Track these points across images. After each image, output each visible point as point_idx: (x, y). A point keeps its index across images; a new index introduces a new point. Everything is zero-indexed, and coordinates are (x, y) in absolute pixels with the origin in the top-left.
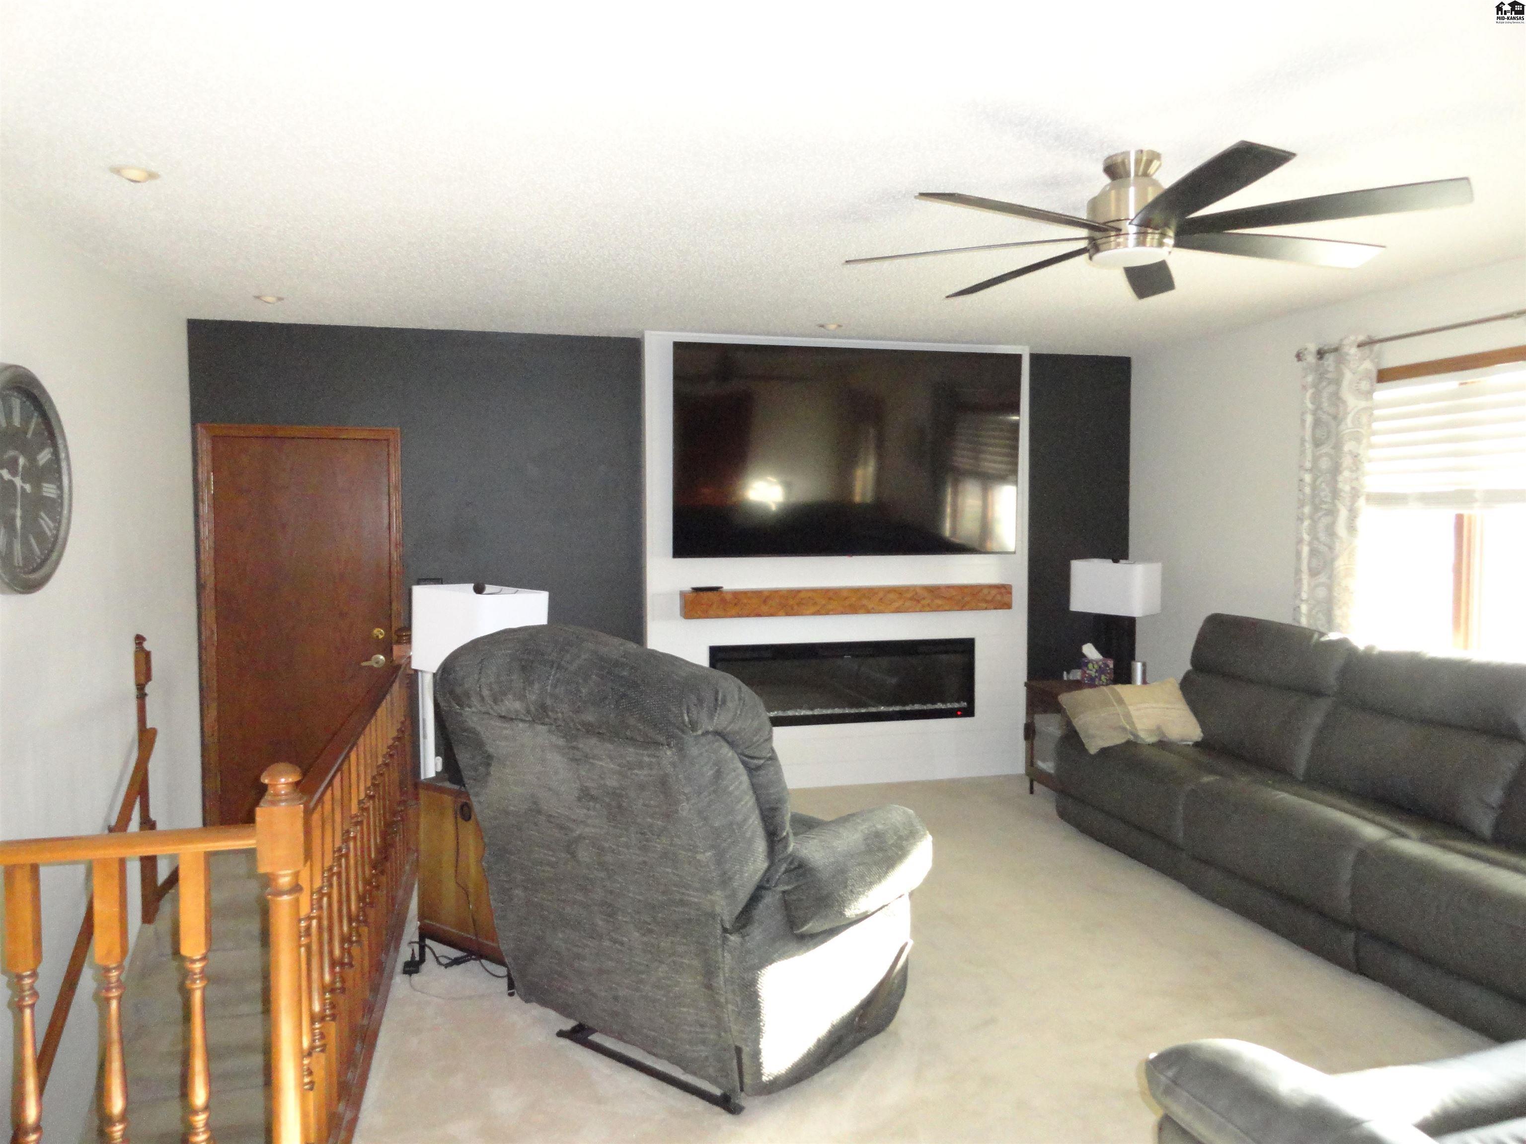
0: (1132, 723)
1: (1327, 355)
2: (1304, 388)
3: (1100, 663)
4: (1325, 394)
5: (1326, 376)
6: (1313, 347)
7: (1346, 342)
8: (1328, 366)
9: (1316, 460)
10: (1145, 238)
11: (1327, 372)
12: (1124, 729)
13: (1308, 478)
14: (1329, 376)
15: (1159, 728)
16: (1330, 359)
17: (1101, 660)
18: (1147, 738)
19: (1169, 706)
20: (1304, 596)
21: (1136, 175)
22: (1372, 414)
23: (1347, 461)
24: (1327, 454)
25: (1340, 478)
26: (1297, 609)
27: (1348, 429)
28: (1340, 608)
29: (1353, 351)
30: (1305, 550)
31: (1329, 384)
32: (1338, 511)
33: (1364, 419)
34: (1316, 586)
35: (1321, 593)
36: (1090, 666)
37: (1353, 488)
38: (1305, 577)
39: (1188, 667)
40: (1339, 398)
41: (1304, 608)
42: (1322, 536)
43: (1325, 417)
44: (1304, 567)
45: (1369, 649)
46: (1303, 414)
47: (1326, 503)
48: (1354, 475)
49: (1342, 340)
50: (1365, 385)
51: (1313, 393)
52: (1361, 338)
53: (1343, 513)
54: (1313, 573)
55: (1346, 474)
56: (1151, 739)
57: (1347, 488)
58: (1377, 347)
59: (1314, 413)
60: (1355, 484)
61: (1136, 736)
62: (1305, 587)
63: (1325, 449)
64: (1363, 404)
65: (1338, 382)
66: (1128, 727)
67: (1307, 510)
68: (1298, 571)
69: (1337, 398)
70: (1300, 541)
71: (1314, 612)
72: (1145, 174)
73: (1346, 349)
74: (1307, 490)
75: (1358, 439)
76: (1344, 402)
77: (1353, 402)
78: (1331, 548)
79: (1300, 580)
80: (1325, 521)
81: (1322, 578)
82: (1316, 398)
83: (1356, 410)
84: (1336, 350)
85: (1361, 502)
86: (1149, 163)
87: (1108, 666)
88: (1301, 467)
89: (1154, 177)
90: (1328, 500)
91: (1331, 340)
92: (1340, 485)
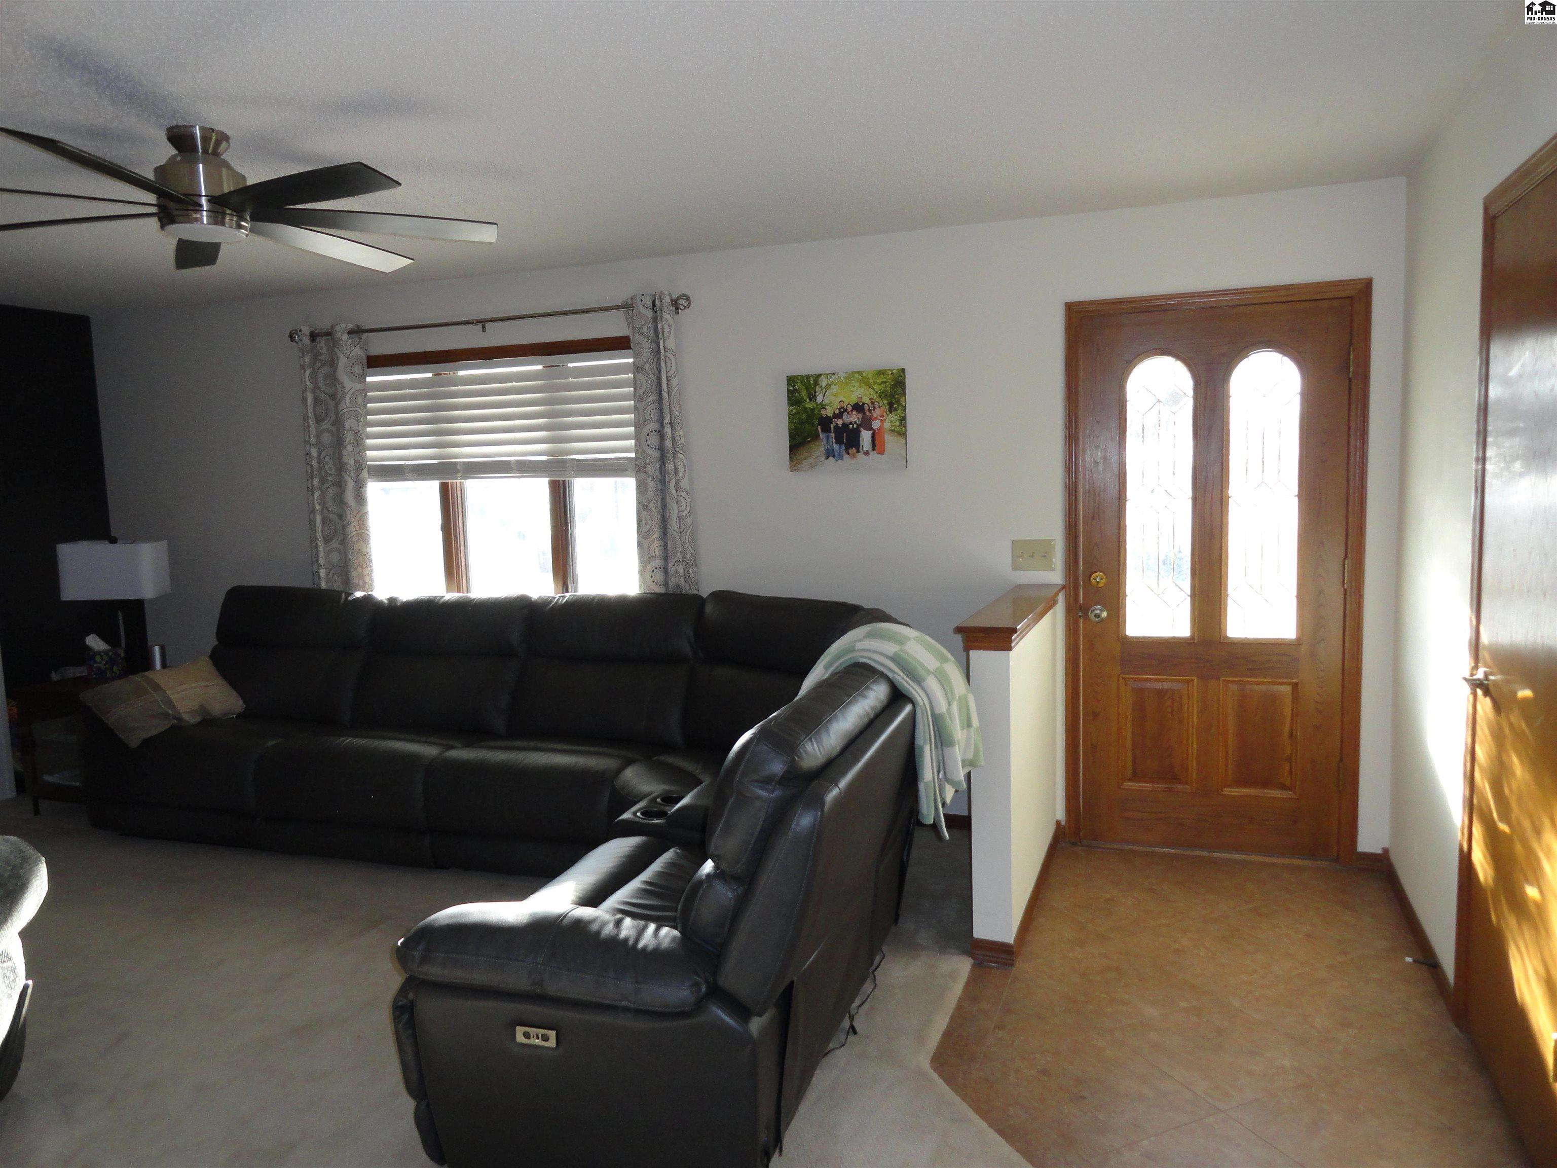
0: (173, 707)
1: (318, 339)
2: (303, 367)
3: (110, 654)
4: (320, 375)
5: (319, 358)
6: (306, 330)
7: (337, 328)
8: (321, 348)
9: (318, 436)
10: (224, 218)
11: (321, 354)
12: (166, 715)
13: (314, 452)
14: (322, 357)
15: (202, 707)
16: (322, 343)
17: (110, 650)
18: (191, 719)
19: (208, 683)
20: (322, 561)
21: (205, 151)
22: (366, 395)
23: (349, 437)
24: (328, 430)
25: (345, 452)
26: (316, 574)
27: (347, 408)
28: (356, 569)
29: (345, 337)
30: (318, 519)
31: (323, 365)
32: (346, 482)
33: (360, 400)
34: (330, 551)
35: (335, 558)
36: (98, 659)
37: (356, 461)
38: (321, 544)
39: (215, 642)
40: (335, 379)
41: (322, 573)
42: (331, 506)
43: (322, 396)
44: (319, 535)
45: (392, 600)
46: (304, 391)
47: (331, 475)
48: (356, 450)
49: (332, 327)
50: (357, 369)
51: (311, 373)
52: (350, 326)
53: (351, 484)
54: (327, 540)
55: (350, 448)
56: (194, 720)
57: (352, 462)
58: (365, 335)
59: (313, 391)
60: (357, 458)
61: (179, 719)
62: (322, 554)
63: (326, 425)
64: (359, 386)
65: (333, 363)
66: (170, 712)
67: (316, 482)
68: (313, 539)
69: (333, 380)
70: (313, 511)
71: (331, 574)
72: (216, 153)
73: (338, 335)
74: (315, 463)
75: (357, 417)
76: (341, 383)
77: (349, 384)
78: (341, 517)
79: (317, 547)
80: (331, 492)
81: (335, 544)
82: (314, 378)
83: (352, 391)
84: (329, 334)
85: (365, 473)
86: (218, 143)
87: (119, 655)
88: (307, 442)
89: (224, 157)
90: (333, 471)
91: (324, 324)
92: (345, 459)
